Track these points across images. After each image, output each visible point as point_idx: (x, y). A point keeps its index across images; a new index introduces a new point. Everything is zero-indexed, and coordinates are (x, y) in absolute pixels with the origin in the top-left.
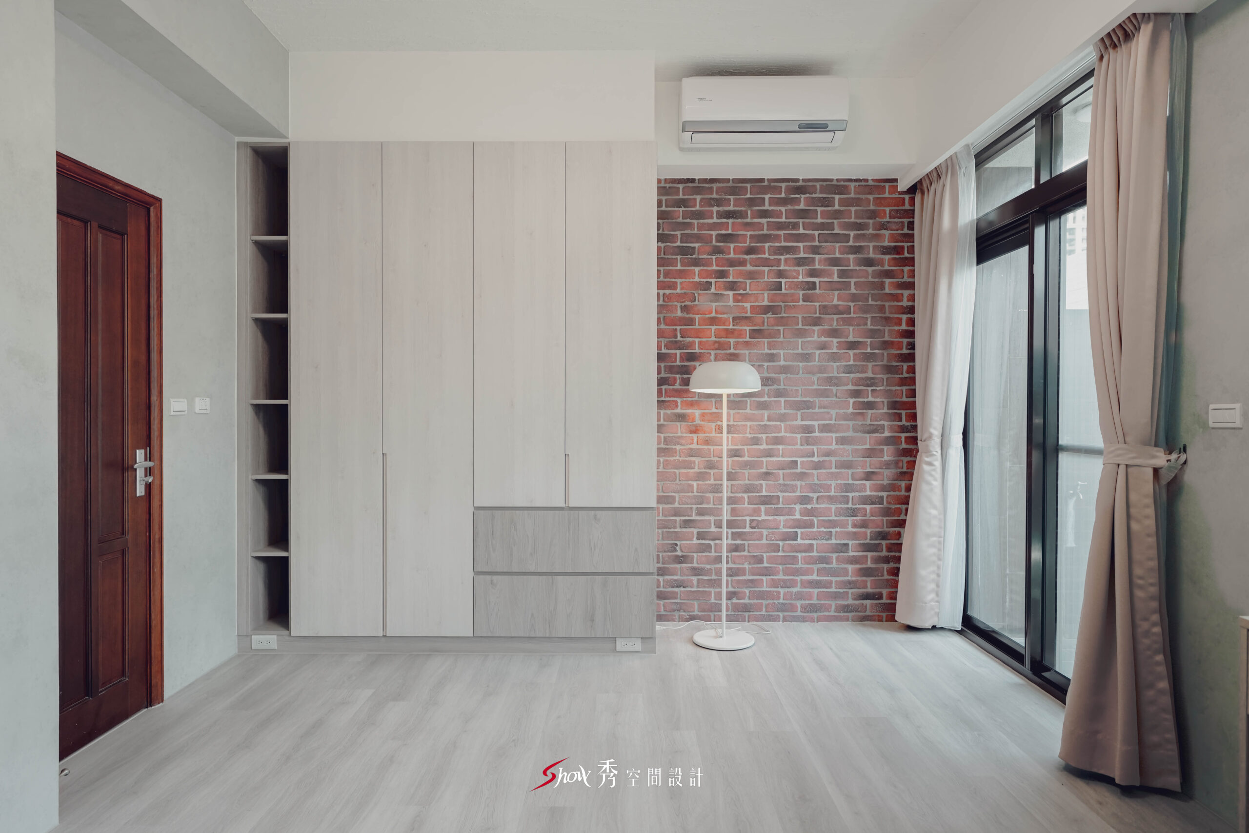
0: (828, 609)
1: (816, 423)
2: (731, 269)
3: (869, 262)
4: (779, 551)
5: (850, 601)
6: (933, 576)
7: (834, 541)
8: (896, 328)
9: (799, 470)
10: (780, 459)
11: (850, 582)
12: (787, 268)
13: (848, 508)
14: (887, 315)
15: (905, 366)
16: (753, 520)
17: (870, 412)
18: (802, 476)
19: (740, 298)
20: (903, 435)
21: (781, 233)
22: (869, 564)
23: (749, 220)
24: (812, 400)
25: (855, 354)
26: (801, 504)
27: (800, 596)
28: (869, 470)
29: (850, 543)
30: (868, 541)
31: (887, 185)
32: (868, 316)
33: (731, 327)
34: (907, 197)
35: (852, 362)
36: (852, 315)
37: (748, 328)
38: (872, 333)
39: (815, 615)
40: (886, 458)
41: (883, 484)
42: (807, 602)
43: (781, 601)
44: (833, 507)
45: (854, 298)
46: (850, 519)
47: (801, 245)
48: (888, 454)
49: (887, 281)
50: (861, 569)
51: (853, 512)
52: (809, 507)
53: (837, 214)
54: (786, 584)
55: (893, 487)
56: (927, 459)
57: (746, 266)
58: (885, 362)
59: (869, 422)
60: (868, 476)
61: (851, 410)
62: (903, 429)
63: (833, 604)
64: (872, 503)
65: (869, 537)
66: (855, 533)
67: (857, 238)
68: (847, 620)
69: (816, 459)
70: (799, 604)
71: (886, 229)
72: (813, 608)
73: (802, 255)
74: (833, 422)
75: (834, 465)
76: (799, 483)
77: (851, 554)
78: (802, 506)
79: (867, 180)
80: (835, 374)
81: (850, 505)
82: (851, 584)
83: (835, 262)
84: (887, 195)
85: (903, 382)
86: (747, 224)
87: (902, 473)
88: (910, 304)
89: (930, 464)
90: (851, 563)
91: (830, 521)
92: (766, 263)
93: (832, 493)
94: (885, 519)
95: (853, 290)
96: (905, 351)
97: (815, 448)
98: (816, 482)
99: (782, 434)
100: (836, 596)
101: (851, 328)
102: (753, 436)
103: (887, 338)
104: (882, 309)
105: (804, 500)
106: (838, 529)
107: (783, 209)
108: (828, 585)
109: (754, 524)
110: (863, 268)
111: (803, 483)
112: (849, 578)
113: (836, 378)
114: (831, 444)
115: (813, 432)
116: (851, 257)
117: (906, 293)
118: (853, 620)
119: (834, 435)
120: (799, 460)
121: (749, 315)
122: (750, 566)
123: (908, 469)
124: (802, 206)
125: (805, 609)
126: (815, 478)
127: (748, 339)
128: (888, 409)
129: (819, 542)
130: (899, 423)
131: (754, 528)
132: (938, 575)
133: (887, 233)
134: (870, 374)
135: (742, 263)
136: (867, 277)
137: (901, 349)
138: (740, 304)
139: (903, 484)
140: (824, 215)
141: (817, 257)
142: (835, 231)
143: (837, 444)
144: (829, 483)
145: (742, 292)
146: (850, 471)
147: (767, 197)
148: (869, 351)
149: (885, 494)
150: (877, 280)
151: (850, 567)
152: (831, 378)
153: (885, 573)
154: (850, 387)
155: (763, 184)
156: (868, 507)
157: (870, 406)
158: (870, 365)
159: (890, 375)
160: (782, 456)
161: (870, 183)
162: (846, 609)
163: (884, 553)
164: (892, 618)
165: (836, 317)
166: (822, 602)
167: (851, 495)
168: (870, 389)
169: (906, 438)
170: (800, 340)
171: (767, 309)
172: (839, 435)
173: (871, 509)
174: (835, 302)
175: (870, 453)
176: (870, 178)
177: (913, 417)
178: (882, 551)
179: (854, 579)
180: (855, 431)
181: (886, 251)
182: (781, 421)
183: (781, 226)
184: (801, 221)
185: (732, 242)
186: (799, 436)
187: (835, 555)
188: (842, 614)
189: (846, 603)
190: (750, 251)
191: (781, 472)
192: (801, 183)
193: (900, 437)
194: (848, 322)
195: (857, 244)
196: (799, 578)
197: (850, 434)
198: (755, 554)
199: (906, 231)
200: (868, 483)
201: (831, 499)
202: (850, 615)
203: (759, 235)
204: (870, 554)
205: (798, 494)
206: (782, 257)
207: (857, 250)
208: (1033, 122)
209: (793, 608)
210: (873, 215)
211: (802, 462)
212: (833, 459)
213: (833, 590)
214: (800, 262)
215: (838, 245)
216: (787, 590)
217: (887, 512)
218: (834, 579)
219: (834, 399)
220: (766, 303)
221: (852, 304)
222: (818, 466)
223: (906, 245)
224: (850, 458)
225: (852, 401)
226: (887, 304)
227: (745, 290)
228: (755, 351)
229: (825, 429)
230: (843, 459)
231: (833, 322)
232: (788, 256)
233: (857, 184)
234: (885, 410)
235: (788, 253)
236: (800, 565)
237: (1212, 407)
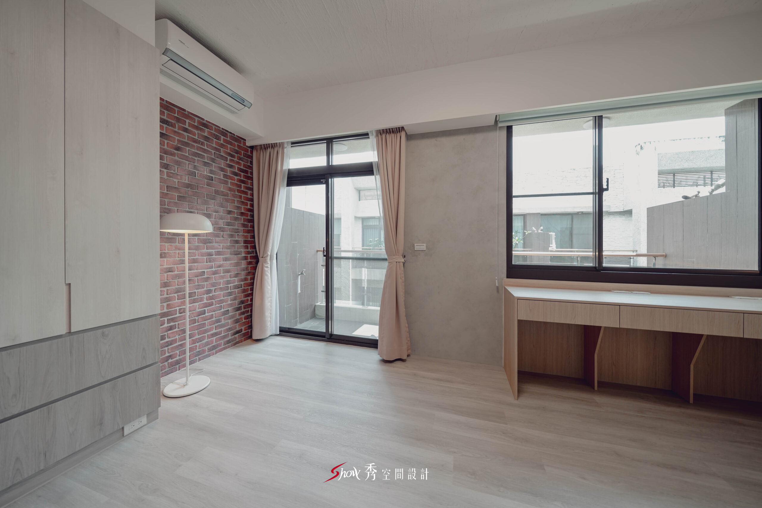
0: (220, 345)
1: (214, 251)
2: (165, 156)
3: (236, 174)
4: (196, 323)
5: (230, 338)
7: (223, 310)
8: (246, 207)
9: (206, 276)
10: (196, 271)
11: (229, 328)
12: (198, 165)
13: (229, 292)
14: (243, 200)
15: (249, 224)
16: (181, 309)
17: (237, 245)
18: (207, 279)
19: (171, 175)
20: (249, 255)
21: (196, 145)
22: (238, 317)
23: (176, 130)
24: (211, 238)
25: (230, 217)
26: (207, 294)
27: (207, 344)
28: (237, 272)
29: (230, 309)
30: (237, 306)
31: (242, 141)
32: (236, 199)
33: (165, 191)
34: (249, 149)
35: (229, 221)
36: (229, 198)
37: (176, 194)
38: (238, 208)
39: (214, 351)
40: (243, 266)
41: (242, 278)
42: (211, 346)
43: (198, 350)
44: (222, 293)
45: (230, 189)
46: (229, 297)
47: (206, 155)
48: (244, 265)
49: (243, 185)
50: (234, 320)
51: (230, 294)
52: (211, 295)
53: (222, 146)
54: (200, 340)
55: (246, 279)
56: (266, 265)
57: (175, 156)
58: (242, 222)
59: (236, 250)
60: (237, 275)
61: (229, 244)
62: (248, 253)
63: (222, 341)
64: (239, 288)
65: (237, 304)
66: (231, 304)
67: (231, 160)
68: (229, 347)
69: (214, 269)
70: (206, 348)
71: (242, 161)
72: (214, 347)
73: (206, 161)
74: (221, 250)
75: (222, 273)
76: (205, 283)
77: (230, 314)
78: (207, 295)
79: (234, 135)
80: (222, 226)
81: (229, 291)
82: (230, 329)
83: (222, 170)
84: (242, 145)
85: (248, 232)
86: (175, 132)
87: (249, 272)
88: (251, 197)
89: (267, 267)
90: (230, 319)
91: (221, 300)
92: (186, 158)
93: (221, 286)
94: (243, 294)
95: (229, 186)
96: (249, 218)
97: (213, 263)
98: (214, 281)
99: (197, 257)
100: (224, 337)
101: (229, 204)
102: (180, 259)
103: (243, 211)
104: (241, 197)
105: (209, 292)
106: (224, 304)
107: (196, 132)
108: (220, 333)
109: (182, 311)
110: (233, 176)
111: (208, 283)
112: (229, 326)
113: (223, 228)
114: (221, 261)
115: (212, 255)
116: (228, 169)
117: (249, 192)
118: (231, 346)
119: (222, 256)
120: (205, 270)
121: (177, 186)
122: (179, 337)
123: (251, 270)
124: (206, 134)
125: (210, 350)
126: (214, 279)
127: (176, 201)
128: (244, 244)
129: (216, 312)
130: (247, 250)
131: (182, 313)
133: (242, 163)
134: (236, 227)
135: (173, 154)
136: (235, 181)
137: (248, 217)
138: (171, 179)
139: (249, 277)
140: (217, 143)
141: (214, 164)
142: (221, 154)
143: (223, 261)
144: (220, 281)
145: (172, 171)
146: (229, 274)
147: (187, 121)
148: (236, 216)
149: (242, 283)
150: (239, 183)
151: (229, 321)
152: (221, 228)
153: (243, 319)
154: (229, 233)
155: (185, 112)
156: (236, 290)
157: (237, 242)
158: (237, 222)
159: (244, 228)
160: (197, 269)
161: (235, 136)
162: (228, 342)
163: (243, 310)
164: (251, 338)
165: (222, 197)
166: (218, 342)
167: (229, 285)
168: (237, 234)
169: (250, 256)
170: (206, 206)
171: (188, 186)
172: (224, 256)
173: (238, 290)
174: (222, 190)
175: (237, 264)
176: (236, 134)
177: (254, 247)
178: (241, 310)
179: (231, 326)
180: (231, 254)
181: (241, 170)
182: (196, 250)
183: (195, 141)
184: (206, 142)
185: (166, 139)
186: (205, 258)
187: (223, 317)
188: (227, 345)
189: (228, 339)
190: (178, 149)
191: (196, 278)
192: (205, 122)
193: (248, 256)
194: (227, 200)
195: (231, 164)
196: (206, 335)
197: (228, 256)
198: (182, 328)
199: (249, 164)
200: (236, 278)
201: (221, 289)
202: (230, 344)
203: (182, 141)
204: (237, 312)
205: (205, 289)
206: (196, 158)
207: (231, 166)
209: (204, 351)
210: (237, 152)
211: (207, 272)
212: (222, 269)
213: (223, 335)
214: (206, 164)
215: (223, 161)
216: (200, 343)
217: (244, 291)
218: (223, 329)
219: (222, 238)
220: (187, 182)
221: (229, 192)
222: (215, 273)
223: (249, 170)
224: (229, 268)
225: (229, 239)
226: (243, 195)
227: (175, 171)
228: (181, 209)
229: (219, 253)
230: (226, 268)
231: (220, 198)
232: (199, 159)
233: (231, 135)
234: (242, 244)
235: (199, 157)
236: (207, 327)
237: (415, 245)
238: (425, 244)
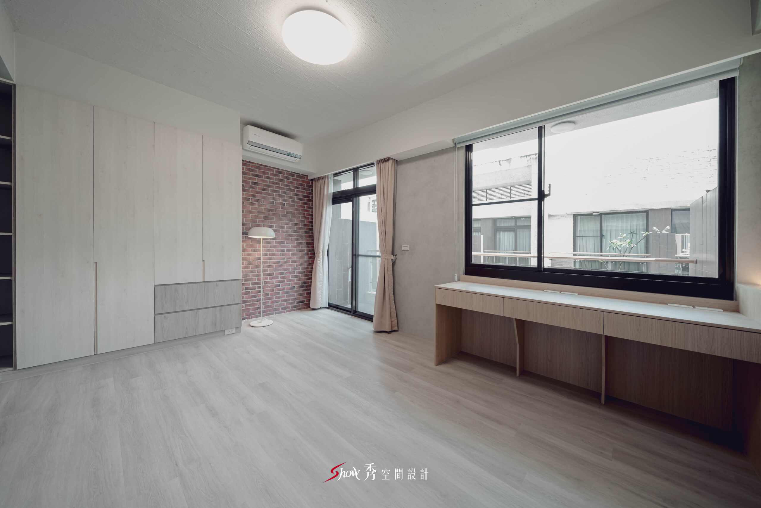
0: (289, 307)
1: (285, 249)
2: (257, 194)
3: (300, 199)
4: (274, 291)
5: (296, 304)
6: (321, 293)
7: (291, 286)
8: (308, 220)
9: (280, 264)
10: (274, 260)
11: (295, 298)
12: (276, 197)
13: (295, 275)
14: (305, 216)
15: (310, 232)
16: (265, 281)
17: (301, 245)
18: (281, 266)
19: (260, 205)
20: (310, 252)
21: (274, 185)
22: (301, 292)
23: (263, 179)
24: (284, 241)
25: (296, 227)
26: (281, 275)
27: (281, 305)
28: (301, 263)
29: (296, 286)
30: (301, 285)
31: (305, 177)
32: (300, 216)
33: (257, 215)
34: (311, 182)
35: (296, 230)
36: (296, 215)
37: (263, 216)
38: (302, 221)
39: (285, 310)
40: (305, 259)
41: (304, 267)
42: (283, 307)
43: (275, 307)
44: (291, 275)
45: (296, 210)
46: (295, 278)
47: (280, 190)
48: (306, 258)
49: (305, 206)
50: (299, 294)
51: (296, 276)
52: (283, 276)
53: (291, 183)
54: (276, 302)
55: (307, 268)
56: (319, 259)
57: (262, 194)
58: (305, 230)
59: (301, 248)
60: (301, 265)
61: (295, 245)
62: (310, 251)
63: (291, 306)
64: (302, 273)
65: (301, 284)
66: (297, 283)
67: (297, 191)
68: (295, 310)
69: (285, 260)
70: (280, 308)
71: (305, 190)
72: (285, 308)
73: (281, 194)
74: (290, 248)
75: (291, 262)
76: (280, 268)
77: (296, 289)
78: (281, 276)
79: (300, 174)
80: (291, 233)
81: (295, 274)
82: (296, 299)
83: (291, 198)
84: (305, 180)
85: (310, 236)
86: (262, 180)
87: (310, 264)
88: (311, 213)
89: (319, 261)
90: (296, 292)
91: (290, 280)
92: (269, 194)
93: (290, 271)
94: (305, 278)
95: (296, 207)
96: (310, 227)
97: (285, 256)
98: (285, 267)
99: (275, 252)
100: (292, 303)
101: (295, 219)
102: (265, 253)
103: (305, 223)
104: (304, 214)
105: (282, 274)
106: (292, 282)
107: (275, 177)
108: (289, 300)
109: (265, 283)
110: (298, 201)
111: (281, 268)
112: (295, 297)
113: (292, 234)
114: (290, 255)
115: (285, 251)
116: (295, 197)
117: (310, 210)
118: (296, 310)
119: (291, 252)
120: (280, 260)
121: (263, 211)
122: (264, 297)
123: (311, 262)
124: (280, 178)
125: (282, 309)
126: (285, 266)
127: (263, 220)
128: (306, 244)
129: (286, 287)
130: (309, 249)
131: (265, 284)
132: (322, 293)
133: (305, 191)
134: (301, 234)
135: (261, 193)
136: (300, 204)
137: (309, 226)
138: (260, 207)
139: (310, 267)
140: (287, 182)
141: (285, 195)
142: (291, 188)
143: (291, 255)
144: (289, 267)
145: (261, 203)
146: (295, 264)
147: (269, 172)
148: (300, 226)
149: (305, 270)
150: (302, 205)
151: (296, 294)
152: (290, 234)
153: (305, 294)
154: (295, 237)
155: (268, 168)
156: (300, 274)
157: (301, 243)
158: (301, 231)
159: (306, 234)
160: (275, 259)
161: (301, 175)
162: (295, 307)
163: (305, 288)
164: (309, 307)
165: (291, 215)
166: (288, 306)
167: (296, 271)
168: (301, 238)
169: (311, 253)
170: (280, 221)
171: (269, 210)
172: (292, 252)
173: (301, 275)
174: (291, 210)
175: (301, 258)
176: (301, 174)
177: (313, 247)
178: (304, 288)
179: (297, 297)
180: (297, 251)
181: (305, 196)
182: (274, 248)
183: (274, 183)
184: (280, 183)
185: (257, 185)
186: (280, 253)
187: (291, 290)
188: (293, 309)
189: (294, 305)
190: (264, 190)
191: (274, 265)
192: (280, 170)
193: (309, 253)
194: (295, 217)
195: (297, 193)
196: (280, 299)
197: (295, 252)
198: (266, 293)
199: (310, 192)
200: (300, 267)
201: (290, 273)
202: (296, 308)
203: (266, 185)
204: (301, 289)
205: (280, 272)
206: (274, 193)
207: (297, 195)
208: (352, 171)
209: (278, 309)
210: (301, 185)
211: (281, 261)
212: (290, 260)
213: (291, 301)
214: (280, 196)
215: (292, 192)
216: (276, 304)
217: (306, 276)
218: (291, 298)
219: (291, 241)
220: (269, 208)
221: (296, 212)
222: (286, 262)
223: (310, 196)
224: (295, 260)
225: (296, 242)
226: (305, 213)
227: (262, 203)
228: (265, 224)
229: (288, 250)
230: (293, 260)
231: (290, 216)
232: (276, 193)
233: (297, 174)
234: (305, 245)
235: (276, 192)
236: (280, 295)
237: (402, 246)
238: (408, 246)
